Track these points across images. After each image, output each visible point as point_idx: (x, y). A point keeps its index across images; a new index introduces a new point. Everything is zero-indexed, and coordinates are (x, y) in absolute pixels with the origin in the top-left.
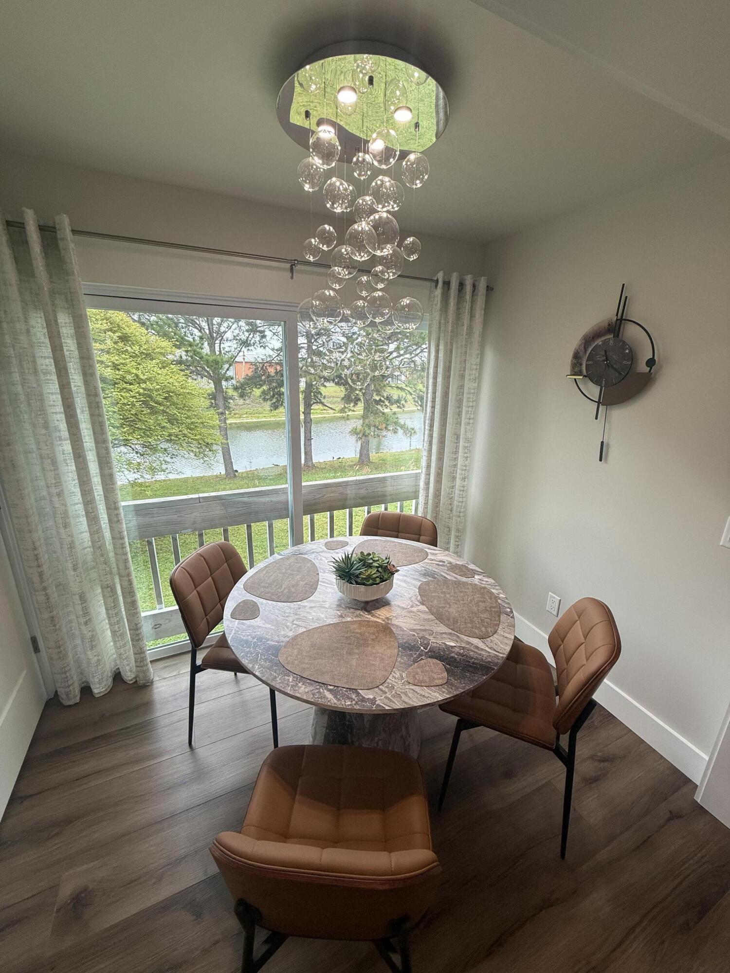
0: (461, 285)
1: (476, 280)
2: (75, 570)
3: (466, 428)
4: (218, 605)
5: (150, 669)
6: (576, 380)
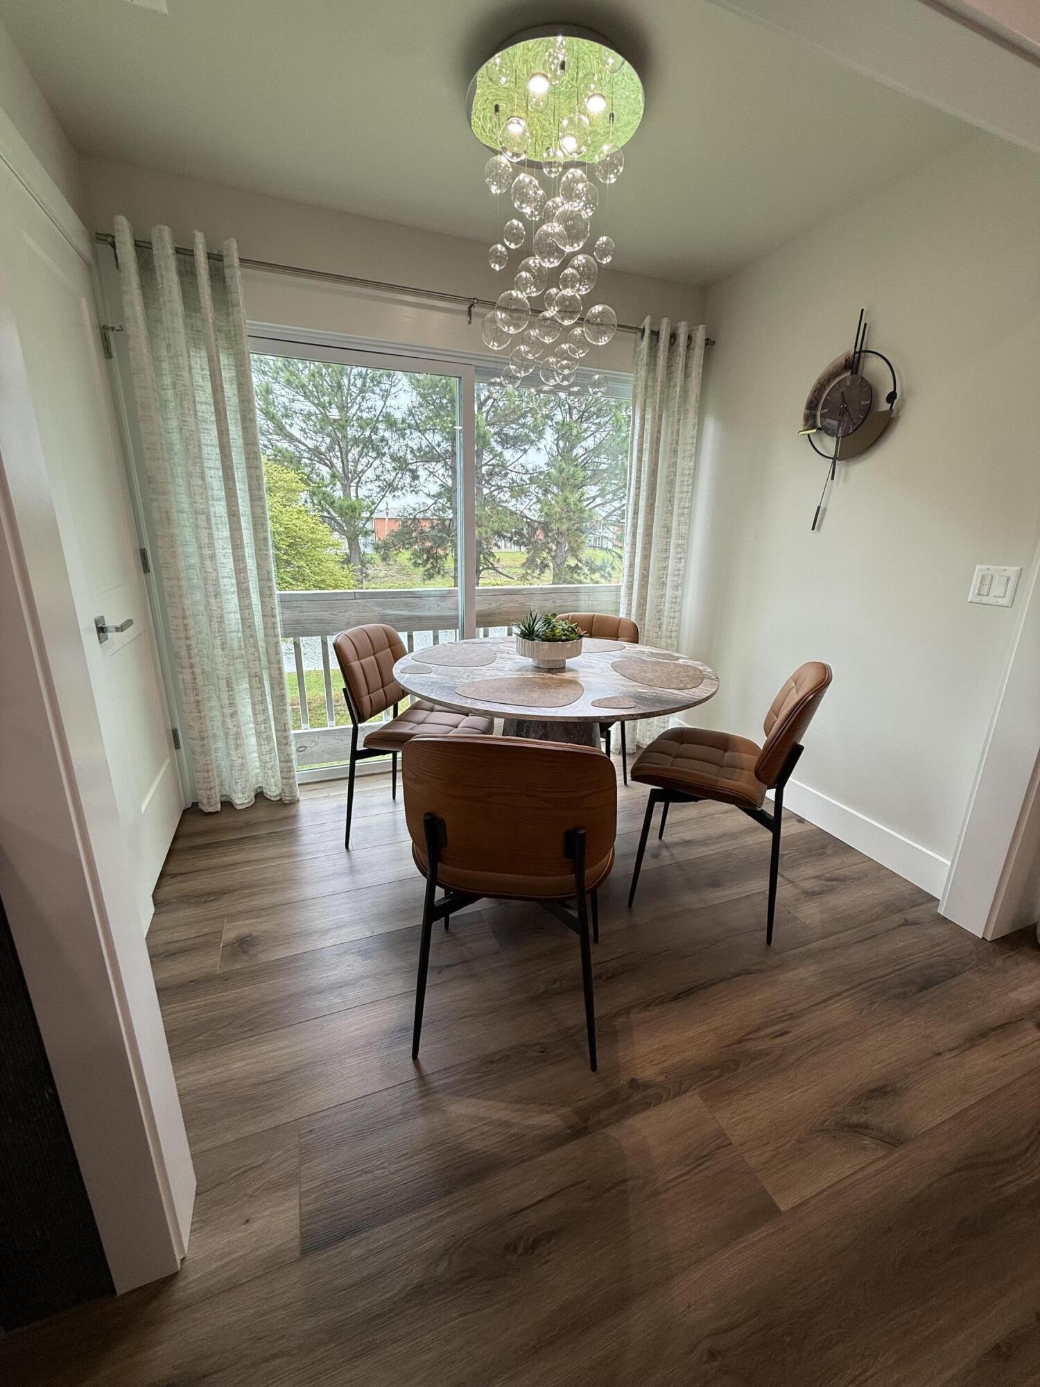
0: (673, 337)
1: (693, 330)
2: (223, 649)
3: (679, 521)
4: (381, 690)
5: (297, 783)
6: (809, 435)
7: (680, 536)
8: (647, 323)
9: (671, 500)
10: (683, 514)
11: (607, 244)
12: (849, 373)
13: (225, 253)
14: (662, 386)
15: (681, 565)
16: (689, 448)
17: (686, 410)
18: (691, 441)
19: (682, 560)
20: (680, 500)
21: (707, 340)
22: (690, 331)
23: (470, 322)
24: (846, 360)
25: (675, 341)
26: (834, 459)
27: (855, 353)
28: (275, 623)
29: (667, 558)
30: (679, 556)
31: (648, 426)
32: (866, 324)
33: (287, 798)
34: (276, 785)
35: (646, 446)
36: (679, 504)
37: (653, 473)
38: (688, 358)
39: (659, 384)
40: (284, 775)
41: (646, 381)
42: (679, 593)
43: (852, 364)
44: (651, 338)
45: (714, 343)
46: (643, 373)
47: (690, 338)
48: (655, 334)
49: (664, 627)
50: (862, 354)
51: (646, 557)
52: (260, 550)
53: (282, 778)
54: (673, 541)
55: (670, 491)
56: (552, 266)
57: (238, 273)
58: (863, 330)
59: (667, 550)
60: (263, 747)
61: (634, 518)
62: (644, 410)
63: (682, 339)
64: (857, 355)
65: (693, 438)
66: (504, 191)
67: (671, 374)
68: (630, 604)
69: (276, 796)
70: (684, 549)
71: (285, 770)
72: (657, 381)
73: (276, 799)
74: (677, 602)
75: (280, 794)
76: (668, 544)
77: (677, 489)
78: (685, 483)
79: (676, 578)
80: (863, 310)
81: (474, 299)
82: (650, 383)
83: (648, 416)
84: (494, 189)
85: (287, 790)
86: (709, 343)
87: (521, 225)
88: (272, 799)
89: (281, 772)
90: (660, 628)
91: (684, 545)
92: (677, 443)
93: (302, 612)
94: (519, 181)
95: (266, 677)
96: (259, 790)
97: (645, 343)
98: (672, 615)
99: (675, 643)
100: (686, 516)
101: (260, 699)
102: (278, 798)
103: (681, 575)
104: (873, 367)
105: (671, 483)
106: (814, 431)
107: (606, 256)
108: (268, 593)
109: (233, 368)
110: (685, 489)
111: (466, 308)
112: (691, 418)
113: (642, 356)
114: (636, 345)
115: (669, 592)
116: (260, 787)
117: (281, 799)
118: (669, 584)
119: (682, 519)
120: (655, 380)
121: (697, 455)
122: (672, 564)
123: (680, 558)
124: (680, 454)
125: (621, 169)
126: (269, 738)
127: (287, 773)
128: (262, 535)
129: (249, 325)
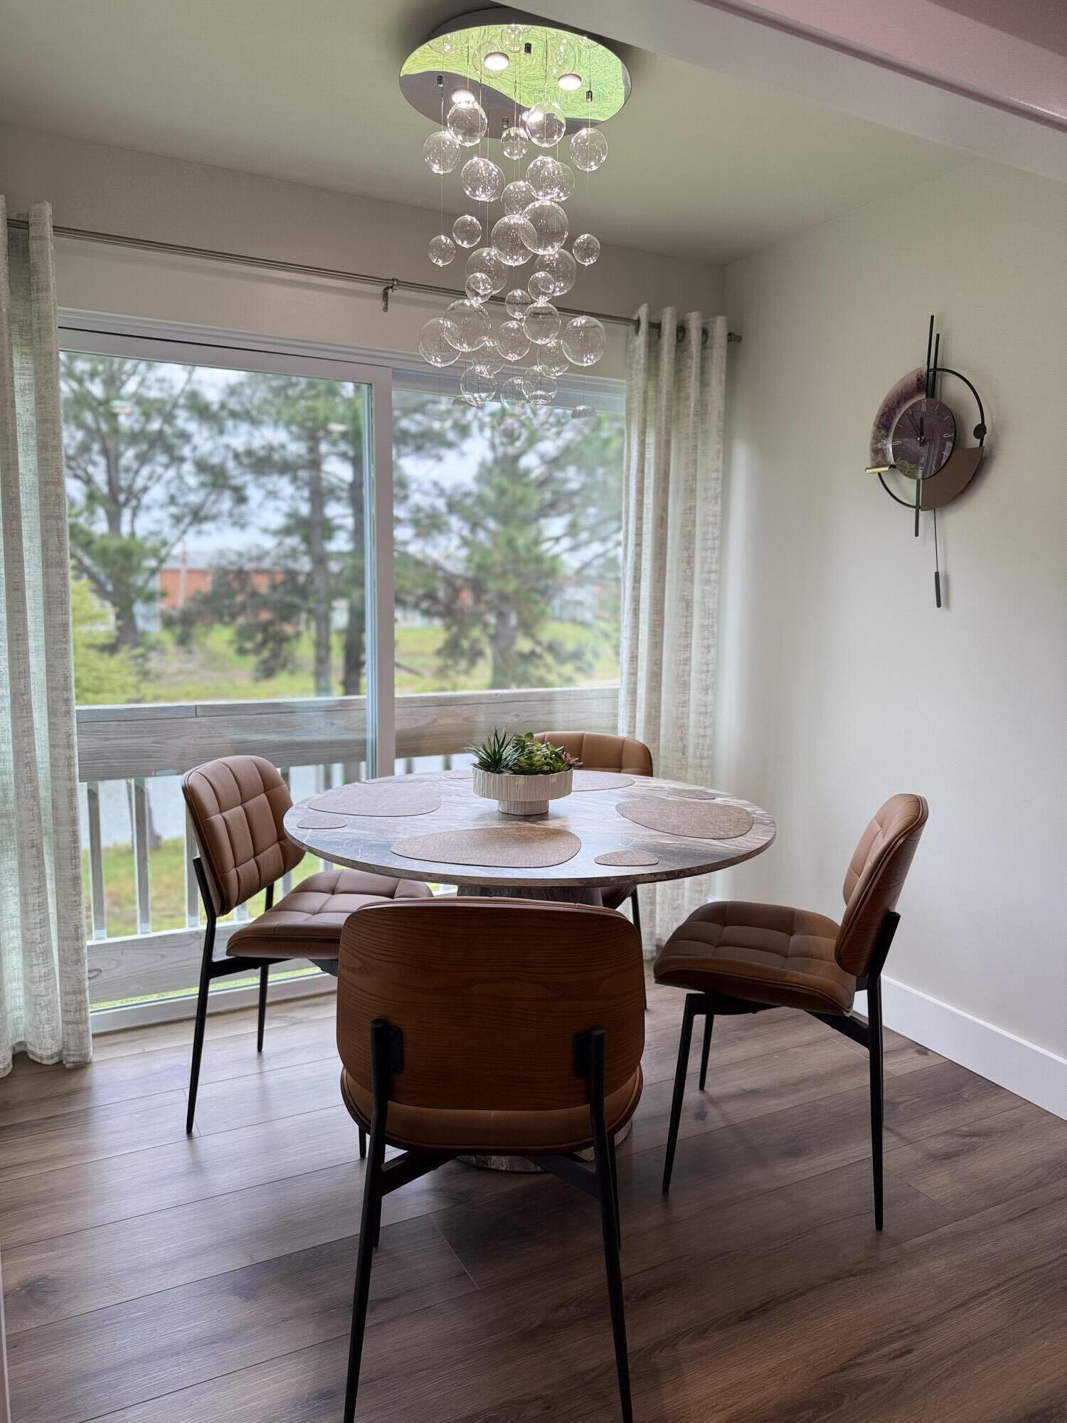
0: (682, 331)
1: (708, 323)
3: (703, 591)
4: (253, 861)
5: (91, 1033)
6: (879, 474)
7: (707, 613)
8: (643, 313)
9: (689, 561)
10: (708, 581)
11: (589, 242)
12: (924, 396)
13: (31, 220)
14: (669, 399)
15: (709, 657)
16: (712, 484)
17: (705, 432)
18: (714, 475)
19: (712, 650)
20: (704, 560)
21: (730, 334)
22: (703, 323)
23: (386, 309)
24: (918, 379)
25: (684, 336)
26: (917, 508)
27: (929, 370)
28: (70, 758)
29: (688, 647)
30: (706, 642)
31: (651, 454)
32: (938, 335)
33: (72, 1059)
34: (53, 1037)
35: (650, 482)
36: (703, 567)
37: (661, 522)
38: (704, 359)
39: (664, 397)
40: (70, 1017)
41: (645, 392)
42: (710, 698)
43: (928, 382)
44: (649, 333)
45: (739, 339)
46: (639, 380)
47: (705, 332)
48: (655, 327)
49: (690, 751)
50: (938, 373)
51: (656, 644)
52: (55, 643)
53: (66, 1023)
54: (696, 622)
55: (687, 549)
56: (517, 264)
57: (51, 247)
58: (935, 342)
59: (687, 634)
60: (35, 969)
61: (634, 588)
62: (643, 433)
63: (694, 335)
64: (931, 373)
65: (717, 471)
66: (449, 171)
67: (680, 381)
68: (633, 717)
69: (52, 1057)
70: (713, 631)
71: (72, 1008)
72: (660, 392)
73: (51, 1062)
74: (708, 712)
75: (60, 1053)
76: (688, 625)
77: (698, 543)
78: (710, 536)
79: (703, 676)
80: (932, 317)
81: (393, 280)
82: (651, 393)
83: (651, 439)
84: (436, 169)
85: (72, 1044)
86: (734, 339)
87: (475, 220)
88: (45, 1062)
89: (65, 1011)
90: (684, 753)
91: (712, 626)
92: (695, 480)
93: (107, 739)
94: (472, 165)
95: (48, 851)
96: (18, 1049)
97: (641, 340)
98: (702, 732)
99: (709, 776)
100: (713, 584)
101: (36, 884)
102: (56, 1060)
103: (712, 672)
104: (952, 388)
105: (688, 538)
106: (887, 469)
107: (589, 256)
108: (64, 708)
109: (32, 372)
110: (710, 544)
111: (379, 289)
112: (714, 445)
113: (637, 357)
114: (628, 342)
115: (694, 696)
116: (20, 1043)
117: (60, 1062)
118: (694, 685)
119: (708, 588)
120: (658, 391)
121: (724, 495)
122: (696, 654)
123: (709, 647)
124: (700, 494)
125: (604, 158)
126: (47, 953)
127: (75, 1012)
128: (59, 619)
129: (59, 310)
